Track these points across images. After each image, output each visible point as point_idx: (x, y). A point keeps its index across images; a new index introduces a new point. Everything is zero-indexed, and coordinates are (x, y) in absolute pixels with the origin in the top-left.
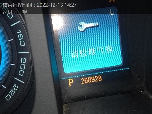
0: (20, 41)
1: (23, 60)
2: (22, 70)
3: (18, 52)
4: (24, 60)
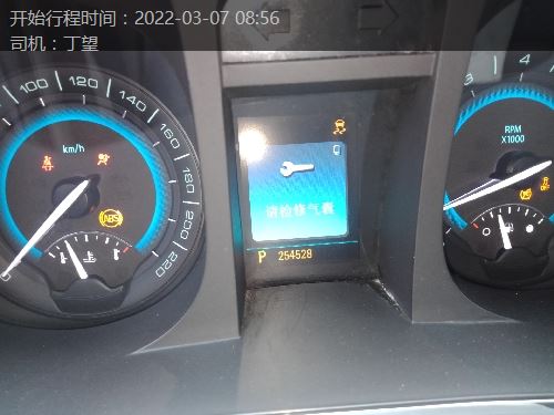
0: (188, 185)
1: (189, 215)
2: (185, 230)
3: (182, 202)
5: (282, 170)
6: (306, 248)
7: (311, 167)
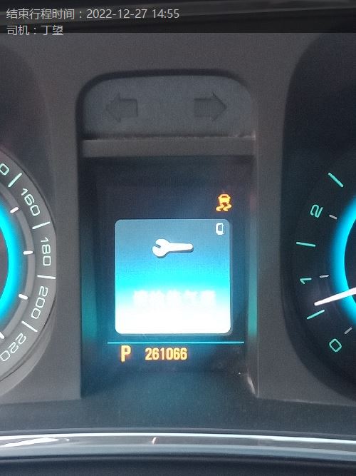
0: (44, 257)
1: (43, 291)
2: (38, 308)
3: (36, 275)
4: (45, 290)
5: (155, 250)
6: (180, 346)
7: (189, 247)
